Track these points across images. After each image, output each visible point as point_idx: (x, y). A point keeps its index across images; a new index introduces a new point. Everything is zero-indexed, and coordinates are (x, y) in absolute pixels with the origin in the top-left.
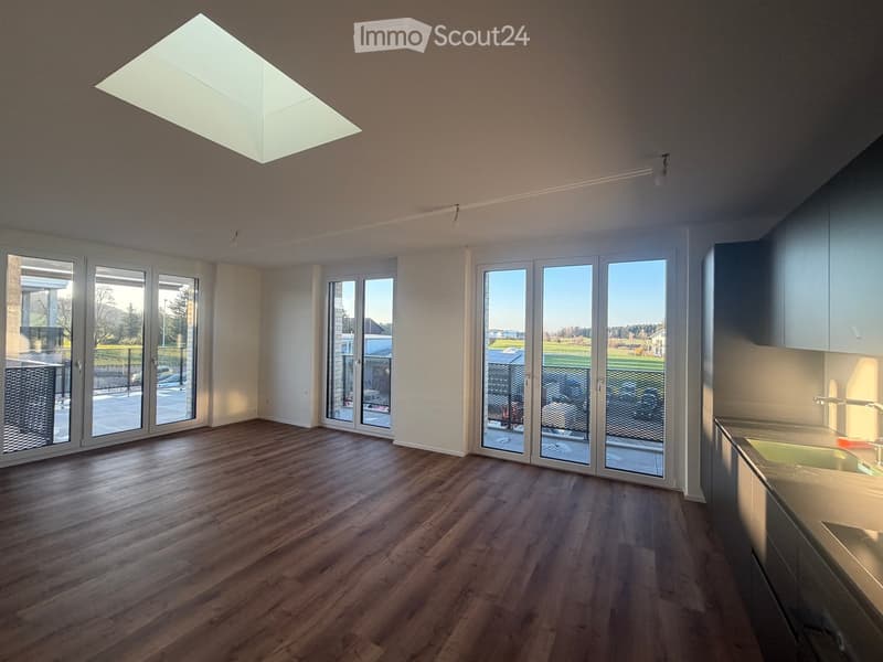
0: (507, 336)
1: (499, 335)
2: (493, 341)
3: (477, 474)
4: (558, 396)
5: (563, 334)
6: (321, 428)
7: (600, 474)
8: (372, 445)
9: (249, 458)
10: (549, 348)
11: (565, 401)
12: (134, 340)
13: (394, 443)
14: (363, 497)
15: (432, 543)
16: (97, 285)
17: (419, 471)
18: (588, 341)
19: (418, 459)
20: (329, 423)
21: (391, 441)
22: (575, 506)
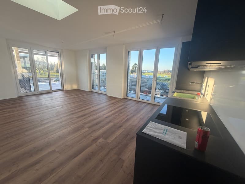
0: (149, 72)
1: (146, 72)
2: (144, 73)
3: (123, 102)
4: (159, 88)
5: (164, 72)
6: (91, 91)
7: (153, 103)
8: (102, 95)
9: (73, 97)
10: (159, 75)
11: (162, 89)
12: (53, 71)
13: (107, 95)
14: (95, 105)
15: (107, 113)
16: (34, 55)
17: (110, 101)
18: (171, 74)
19: (111, 98)
20: (93, 90)
21: (106, 95)
22: (143, 109)
